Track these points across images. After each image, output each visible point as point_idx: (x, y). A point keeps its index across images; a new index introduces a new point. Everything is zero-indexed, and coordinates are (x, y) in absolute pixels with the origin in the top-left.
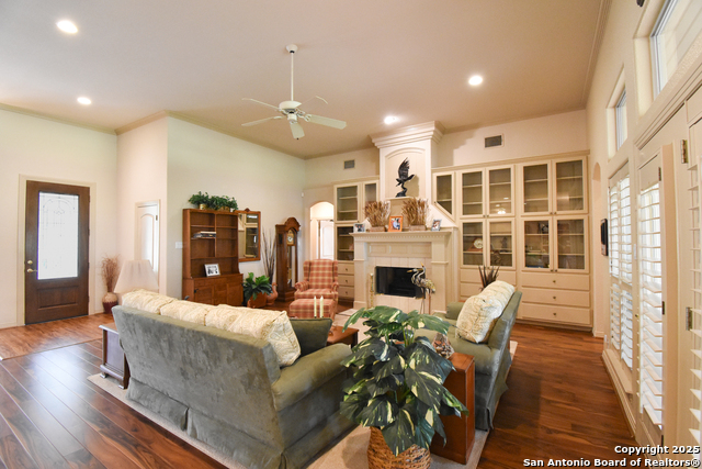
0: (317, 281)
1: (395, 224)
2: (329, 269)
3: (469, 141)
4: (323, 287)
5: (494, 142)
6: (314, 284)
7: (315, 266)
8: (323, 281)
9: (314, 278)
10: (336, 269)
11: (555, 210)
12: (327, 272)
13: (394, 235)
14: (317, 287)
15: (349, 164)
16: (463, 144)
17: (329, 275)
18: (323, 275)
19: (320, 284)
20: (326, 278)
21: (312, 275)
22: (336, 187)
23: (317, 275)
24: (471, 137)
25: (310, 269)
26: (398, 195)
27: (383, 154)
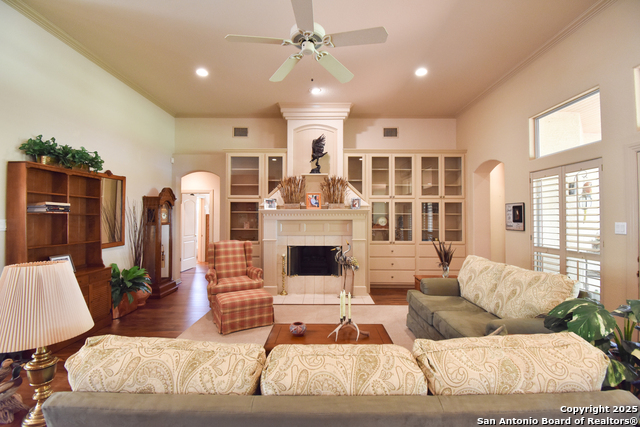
0: (227, 267)
1: (313, 201)
2: (241, 252)
3: (370, 128)
4: (236, 274)
5: (390, 132)
6: (224, 271)
7: (222, 250)
8: (235, 267)
9: (223, 264)
10: (250, 251)
11: (443, 195)
12: (238, 256)
13: (313, 212)
14: (228, 275)
15: (241, 132)
16: (365, 130)
17: (242, 259)
18: (235, 259)
19: (232, 271)
20: (239, 263)
21: (219, 261)
22: (229, 156)
23: (227, 260)
24: (372, 125)
25: (216, 254)
26: (313, 171)
27: (291, 127)
